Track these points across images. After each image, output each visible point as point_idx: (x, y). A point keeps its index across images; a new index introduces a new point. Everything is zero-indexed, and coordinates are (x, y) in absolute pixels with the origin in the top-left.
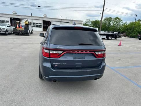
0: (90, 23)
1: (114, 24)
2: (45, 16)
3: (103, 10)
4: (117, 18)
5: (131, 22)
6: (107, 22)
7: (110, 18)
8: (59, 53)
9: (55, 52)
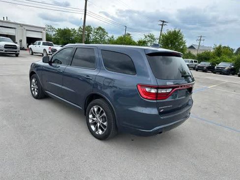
0: (54, 33)
4: (100, 28)
7: (89, 26)
8: (167, 92)
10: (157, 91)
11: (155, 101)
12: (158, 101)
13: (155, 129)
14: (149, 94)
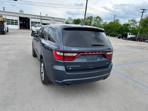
0: (72, 22)
2: (21, 11)
4: (98, 17)
5: (111, 22)
6: (88, 21)
7: (91, 17)
8: (73, 55)
10: (64, 54)
11: (63, 61)
12: (65, 61)
14: (59, 56)
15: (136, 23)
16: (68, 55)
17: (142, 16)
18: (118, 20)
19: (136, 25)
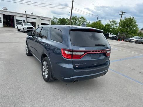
0: (57, 21)
1: (80, 23)
2: (5, 9)
3: (72, 10)
4: (82, 18)
5: (94, 22)
6: (73, 21)
7: (76, 17)
8: (81, 54)
9: (77, 54)
10: (72, 53)
11: (71, 60)
12: (73, 60)
13: (71, 78)
14: (68, 55)
15: (116, 24)
16: (76, 54)
17: (121, 18)
18: (100, 21)
19: (116, 25)
